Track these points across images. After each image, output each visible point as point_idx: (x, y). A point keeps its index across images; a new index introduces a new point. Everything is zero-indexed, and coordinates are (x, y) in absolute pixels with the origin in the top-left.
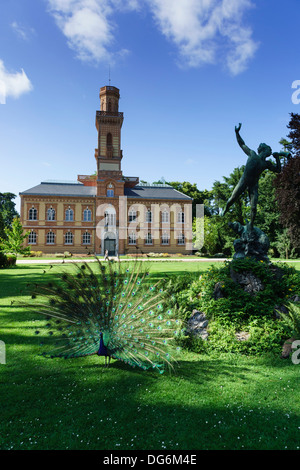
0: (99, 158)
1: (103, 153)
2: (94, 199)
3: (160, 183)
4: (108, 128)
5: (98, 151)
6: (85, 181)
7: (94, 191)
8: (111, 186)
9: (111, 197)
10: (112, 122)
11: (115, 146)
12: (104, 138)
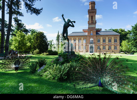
0: (89, 24)
1: (90, 22)
2: (87, 36)
3: (110, 30)
4: (92, 14)
5: (89, 22)
6: (84, 31)
7: (86, 34)
8: (92, 32)
9: (92, 35)
10: (93, 12)
11: (94, 19)
12: (90, 18)
